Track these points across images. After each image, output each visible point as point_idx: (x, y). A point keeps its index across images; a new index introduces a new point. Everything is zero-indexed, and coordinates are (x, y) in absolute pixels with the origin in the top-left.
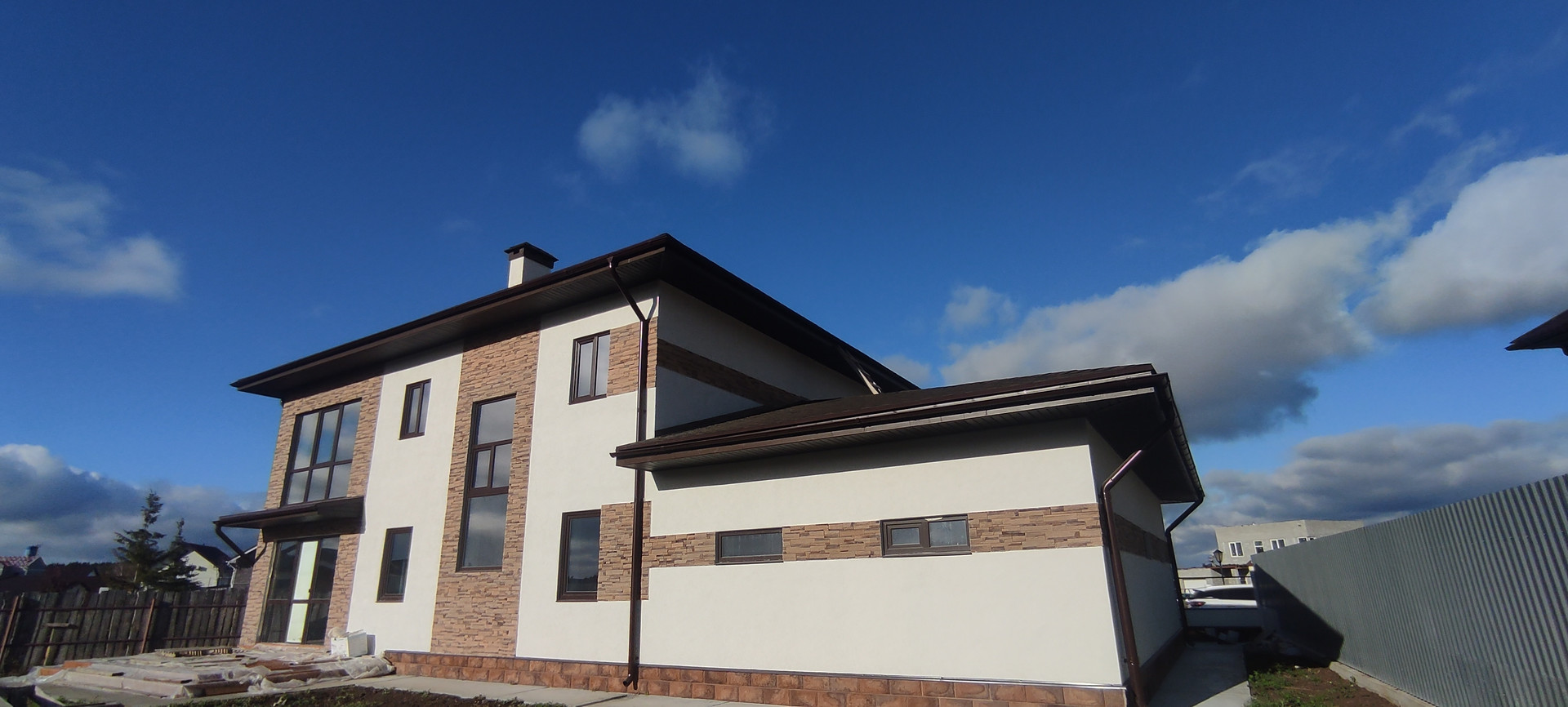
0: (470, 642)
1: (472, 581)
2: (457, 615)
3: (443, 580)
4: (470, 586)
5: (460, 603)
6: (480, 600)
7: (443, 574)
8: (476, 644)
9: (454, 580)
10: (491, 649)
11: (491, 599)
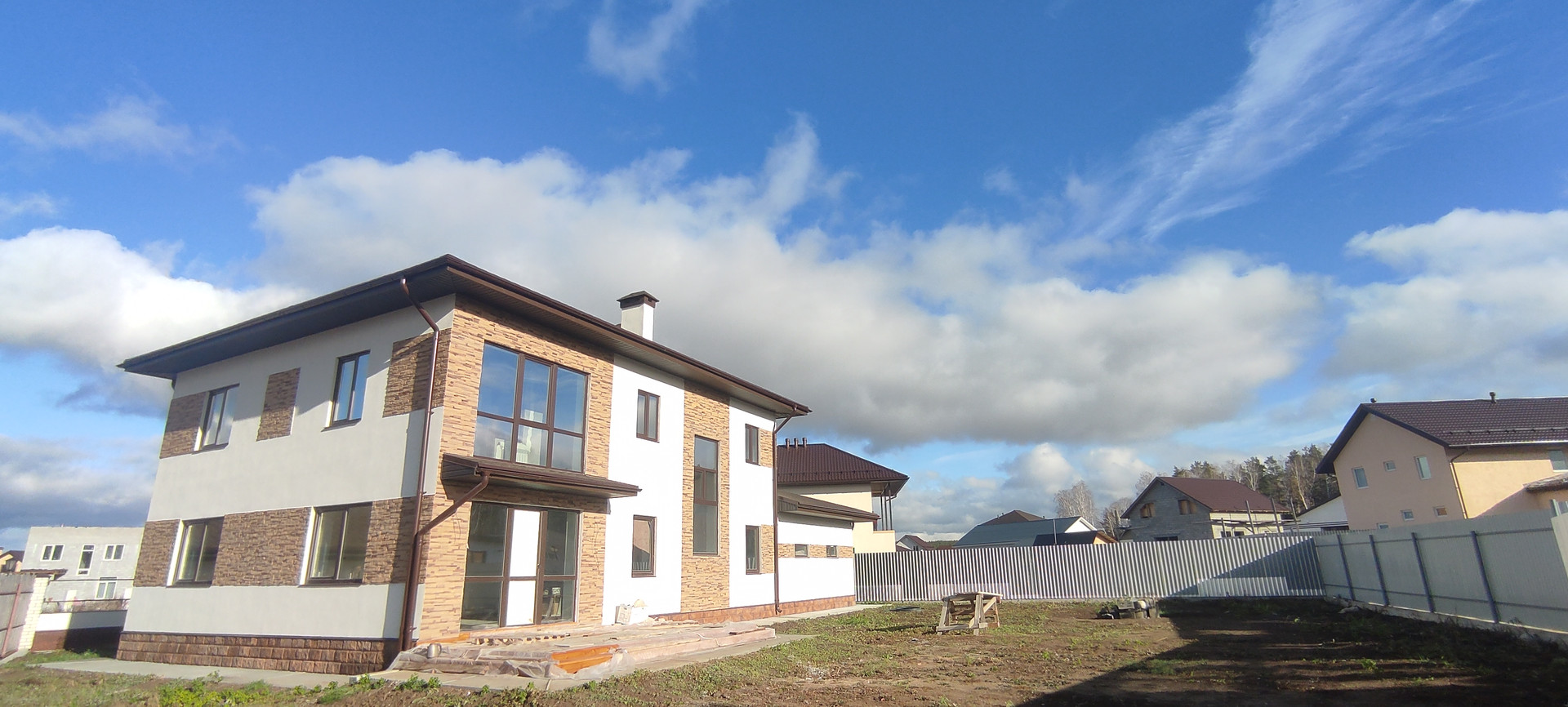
0: (706, 602)
1: (704, 561)
2: (696, 585)
3: (685, 561)
4: (703, 565)
5: (697, 576)
6: (710, 575)
7: (684, 557)
8: (709, 602)
9: (694, 561)
10: (717, 605)
11: (715, 574)
